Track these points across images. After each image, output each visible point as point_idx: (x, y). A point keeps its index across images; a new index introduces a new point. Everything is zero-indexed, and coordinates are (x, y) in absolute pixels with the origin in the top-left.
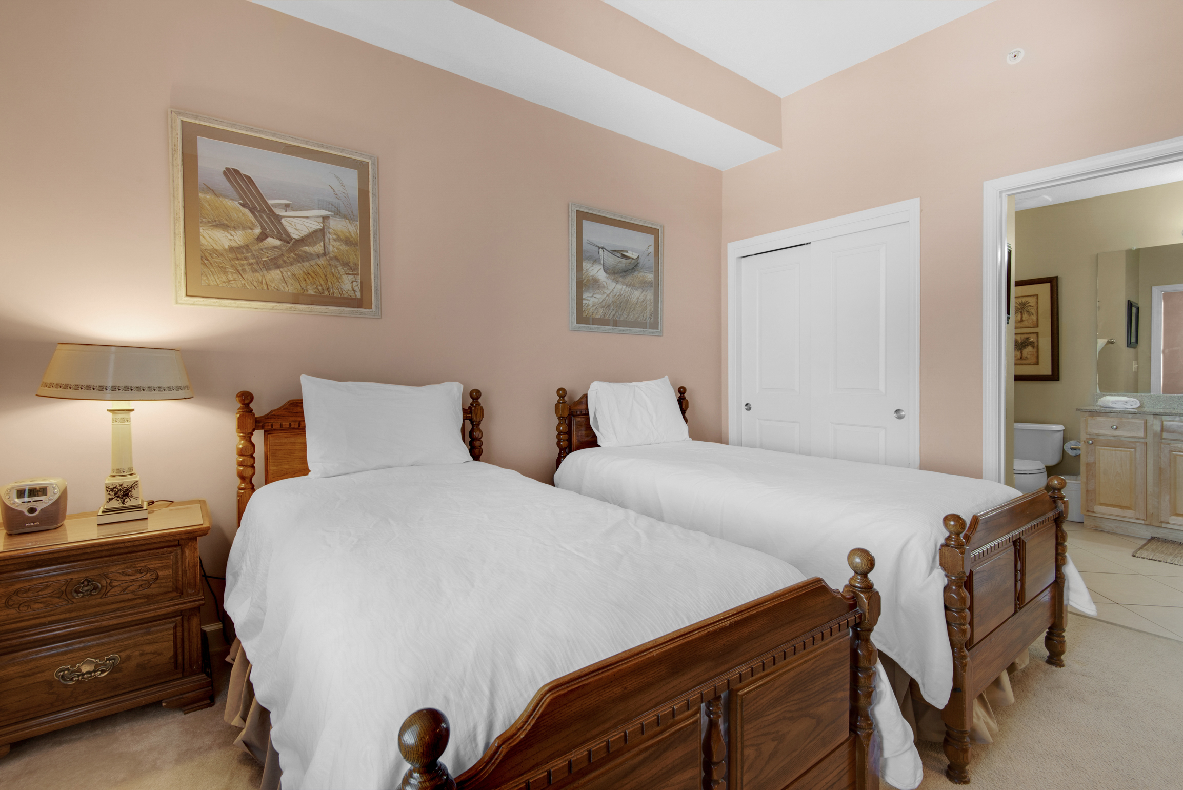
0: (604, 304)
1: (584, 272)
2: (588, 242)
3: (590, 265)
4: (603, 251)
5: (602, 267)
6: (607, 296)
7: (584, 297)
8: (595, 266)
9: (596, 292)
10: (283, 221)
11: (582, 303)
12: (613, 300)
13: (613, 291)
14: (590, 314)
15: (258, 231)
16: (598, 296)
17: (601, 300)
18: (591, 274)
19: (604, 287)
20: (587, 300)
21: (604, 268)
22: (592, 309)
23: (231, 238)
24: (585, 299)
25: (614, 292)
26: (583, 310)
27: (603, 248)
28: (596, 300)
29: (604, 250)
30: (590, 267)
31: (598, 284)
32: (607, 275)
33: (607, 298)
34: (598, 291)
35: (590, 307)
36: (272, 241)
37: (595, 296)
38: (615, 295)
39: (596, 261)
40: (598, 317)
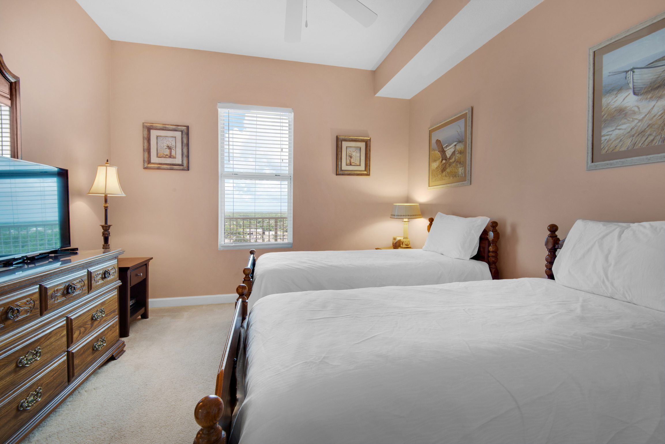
0: (633, 132)
1: (603, 108)
2: (611, 74)
3: (613, 97)
4: (633, 72)
5: (631, 92)
6: (638, 122)
7: (602, 134)
8: (619, 96)
9: (620, 123)
10: (446, 153)
11: (601, 140)
12: (650, 122)
13: (649, 112)
14: (611, 150)
15: (441, 159)
16: (624, 127)
17: (629, 129)
18: (614, 107)
19: (634, 113)
20: (607, 135)
21: (634, 91)
22: (614, 143)
23: (436, 164)
24: (604, 136)
25: (652, 112)
26: (602, 147)
27: (632, 70)
28: (621, 132)
29: (635, 70)
30: (612, 100)
31: (624, 112)
32: (640, 97)
33: (639, 124)
34: (624, 121)
35: (611, 142)
36: (444, 161)
37: (619, 128)
38: (655, 116)
39: (619, 89)
40: (623, 149)
